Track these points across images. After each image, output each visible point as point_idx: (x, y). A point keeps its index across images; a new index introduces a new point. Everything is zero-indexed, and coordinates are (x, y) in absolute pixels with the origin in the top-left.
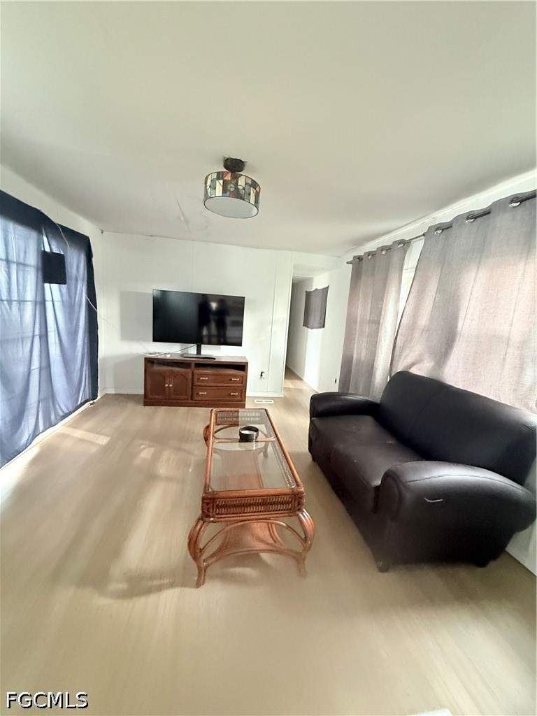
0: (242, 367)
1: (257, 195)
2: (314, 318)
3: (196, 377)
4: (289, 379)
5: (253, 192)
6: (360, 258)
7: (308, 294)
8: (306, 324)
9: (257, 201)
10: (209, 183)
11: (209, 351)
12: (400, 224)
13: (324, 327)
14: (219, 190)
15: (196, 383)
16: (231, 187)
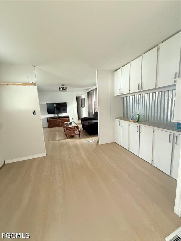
0: (68, 117)
1: (67, 89)
2: (83, 106)
3: (59, 120)
4: (79, 120)
5: (66, 89)
6: (88, 92)
7: (81, 99)
8: (82, 107)
9: (67, 90)
10: (60, 88)
11: (60, 115)
12: (91, 87)
13: (85, 107)
14: (62, 90)
15: (59, 122)
16: (63, 89)
